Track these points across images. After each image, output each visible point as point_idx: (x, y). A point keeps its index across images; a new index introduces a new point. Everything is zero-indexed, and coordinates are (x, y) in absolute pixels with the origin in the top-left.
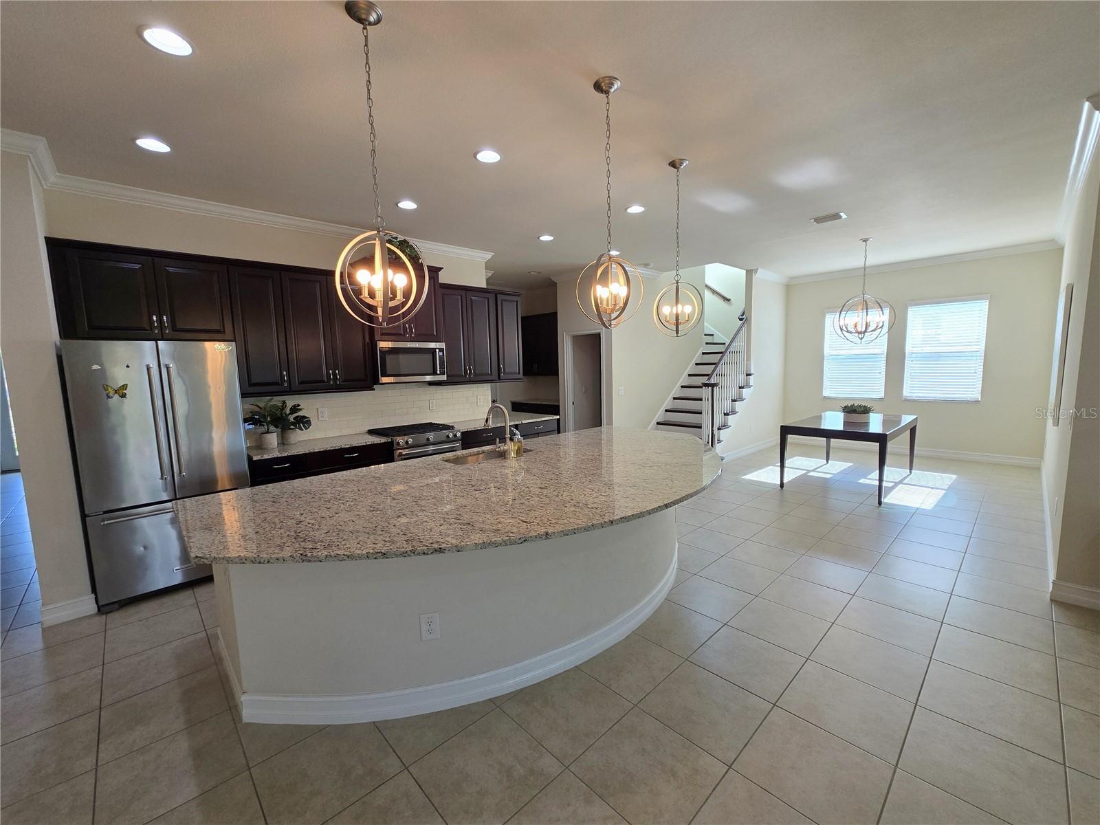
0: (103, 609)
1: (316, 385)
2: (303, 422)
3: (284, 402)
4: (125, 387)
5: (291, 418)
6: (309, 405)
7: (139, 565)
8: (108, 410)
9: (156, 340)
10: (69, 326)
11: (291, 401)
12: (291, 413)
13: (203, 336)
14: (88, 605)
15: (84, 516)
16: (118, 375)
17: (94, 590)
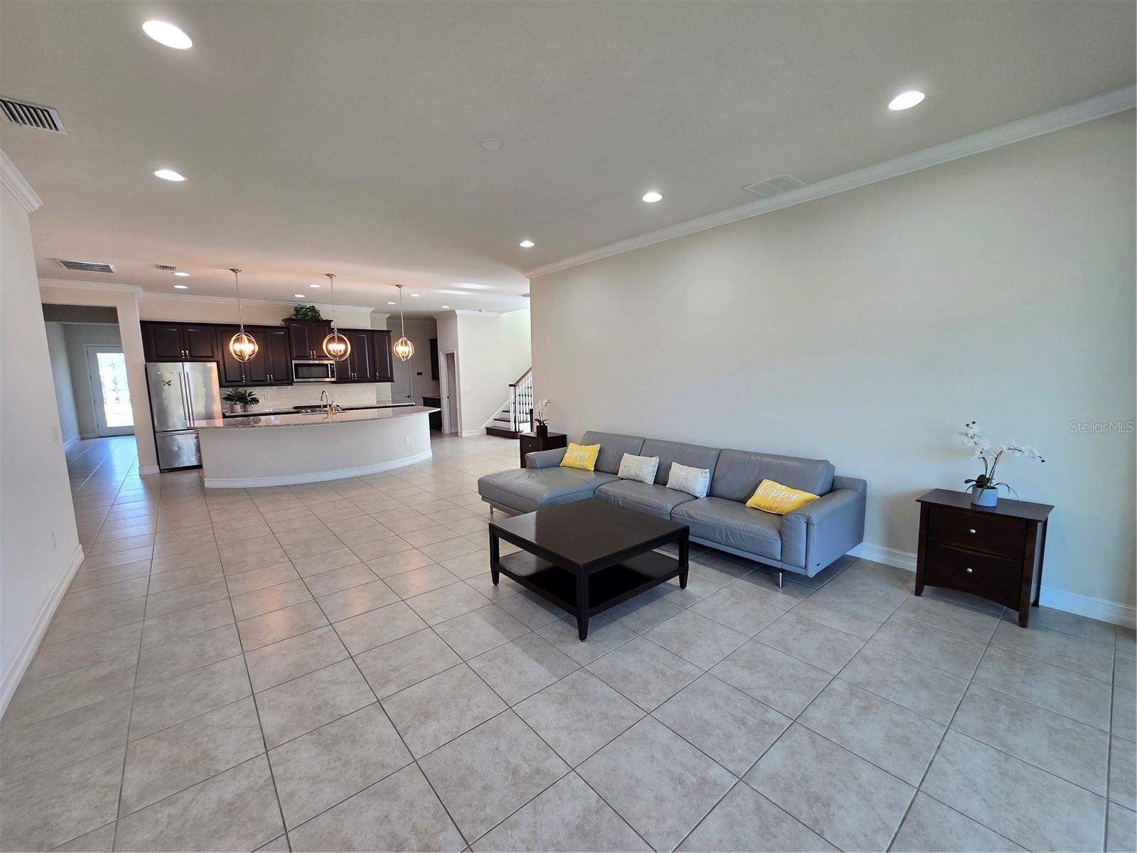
0: (162, 471)
1: (262, 383)
2: (255, 401)
3: (246, 391)
4: (170, 381)
5: (249, 398)
6: (257, 392)
7: (177, 455)
8: (163, 390)
9: (182, 362)
10: (149, 358)
11: (249, 390)
12: (249, 396)
13: (207, 359)
14: (156, 469)
15: (155, 432)
16: (167, 377)
17: (159, 464)
